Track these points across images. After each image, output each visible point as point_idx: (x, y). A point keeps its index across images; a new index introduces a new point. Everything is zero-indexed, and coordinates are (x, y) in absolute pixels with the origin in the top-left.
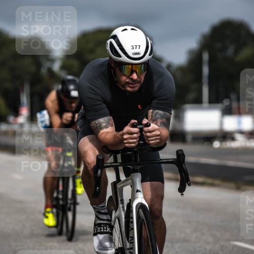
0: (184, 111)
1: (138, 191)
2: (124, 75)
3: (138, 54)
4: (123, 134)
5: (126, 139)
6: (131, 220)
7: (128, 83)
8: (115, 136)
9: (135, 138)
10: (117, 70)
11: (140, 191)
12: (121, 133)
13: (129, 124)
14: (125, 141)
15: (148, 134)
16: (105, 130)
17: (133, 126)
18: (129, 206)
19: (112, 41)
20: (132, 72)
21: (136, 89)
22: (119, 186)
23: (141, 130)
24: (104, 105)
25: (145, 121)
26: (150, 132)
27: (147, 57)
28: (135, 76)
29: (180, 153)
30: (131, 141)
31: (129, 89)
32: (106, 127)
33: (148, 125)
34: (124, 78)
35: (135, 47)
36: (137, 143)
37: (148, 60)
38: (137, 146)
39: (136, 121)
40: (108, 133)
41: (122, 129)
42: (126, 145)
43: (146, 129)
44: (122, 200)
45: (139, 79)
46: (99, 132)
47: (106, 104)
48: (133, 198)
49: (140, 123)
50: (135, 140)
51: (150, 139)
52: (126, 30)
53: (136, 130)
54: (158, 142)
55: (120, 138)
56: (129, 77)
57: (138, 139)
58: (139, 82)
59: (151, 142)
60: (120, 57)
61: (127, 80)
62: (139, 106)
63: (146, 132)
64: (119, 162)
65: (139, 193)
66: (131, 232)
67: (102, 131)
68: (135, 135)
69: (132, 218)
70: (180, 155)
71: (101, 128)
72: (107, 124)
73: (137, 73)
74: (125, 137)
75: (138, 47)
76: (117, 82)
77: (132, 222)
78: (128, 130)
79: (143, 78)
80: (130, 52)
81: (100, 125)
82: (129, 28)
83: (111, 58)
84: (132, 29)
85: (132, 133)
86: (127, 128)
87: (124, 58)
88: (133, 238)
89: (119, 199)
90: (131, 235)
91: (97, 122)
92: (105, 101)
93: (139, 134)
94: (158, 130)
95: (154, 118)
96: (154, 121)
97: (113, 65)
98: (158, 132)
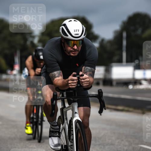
1: (76, 113)
3: (78, 34)
4: (68, 81)
5: (70, 83)
6: (72, 129)
7: (71, 51)
8: (63, 82)
9: (75, 83)
10: (66, 43)
11: (77, 113)
12: (67, 80)
13: (72, 75)
14: (70, 85)
15: (83, 80)
17: (74, 76)
18: (71, 121)
19: (63, 27)
20: (74, 45)
21: (76, 54)
22: (64, 110)
23: (79, 78)
24: (57, 64)
25: (81, 73)
26: (84, 79)
27: (83, 36)
28: (75, 47)
29: (100, 91)
30: (73, 84)
31: (72, 54)
32: (58, 77)
33: (82, 75)
34: (69, 48)
35: (76, 31)
36: (76, 86)
37: (83, 38)
38: (76, 87)
39: (76, 73)
40: (59, 80)
41: (68, 78)
42: (70, 87)
44: (66, 118)
45: (78, 49)
48: (73, 117)
50: (75, 84)
51: (83, 83)
52: (71, 21)
53: (76, 78)
54: (88, 85)
55: (67, 83)
56: (72, 48)
57: (77, 83)
58: (78, 51)
59: (84, 85)
60: (68, 36)
61: (71, 50)
62: (77, 65)
63: (81, 79)
64: (65, 96)
65: (76, 114)
66: (72, 136)
68: (75, 81)
69: (73, 128)
71: (55, 77)
72: (59, 75)
73: (77, 46)
74: (70, 82)
75: (78, 31)
76: (65, 50)
79: (80, 48)
81: (55, 75)
82: (73, 20)
83: (62, 37)
84: (74, 21)
85: (73, 80)
86: (71, 77)
87: (70, 37)
88: (73, 139)
89: (65, 117)
90: (72, 138)
91: (53, 73)
92: (58, 62)
93: (77, 80)
94: (88, 78)
95: (85, 71)
96: (86, 73)
97: (63, 41)
98: (88, 80)
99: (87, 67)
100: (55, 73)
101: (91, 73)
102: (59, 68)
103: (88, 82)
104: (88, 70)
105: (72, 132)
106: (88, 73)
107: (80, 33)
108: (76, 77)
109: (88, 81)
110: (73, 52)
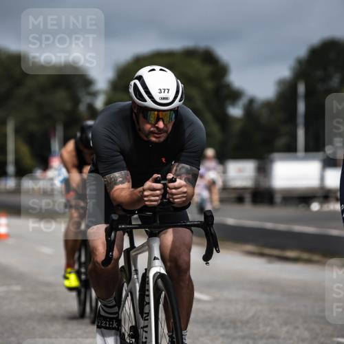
1: (155, 258)
3: (167, 99)
4: (144, 190)
5: (146, 196)
6: (147, 293)
7: (152, 133)
9: (157, 196)
10: (141, 116)
11: (158, 259)
12: (141, 189)
13: (151, 179)
14: (146, 199)
15: (174, 191)
16: (120, 186)
17: (156, 181)
18: (145, 276)
20: (158, 119)
21: (162, 140)
22: (133, 253)
23: (165, 186)
24: (121, 157)
25: (170, 176)
27: (177, 103)
28: (161, 125)
29: (209, 214)
30: (153, 198)
32: (122, 183)
33: (173, 180)
34: (148, 127)
35: (163, 91)
36: (159, 201)
37: (178, 107)
38: (159, 205)
39: (159, 176)
40: (123, 189)
42: (147, 203)
43: (171, 185)
44: (136, 271)
45: (165, 129)
46: (113, 188)
47: (123, 156)
48: (150, 267)
50: (157, 198)
51: (175, 197)
52: (154, 70)
53: (159, 186)
54: (184, 201)
55: (140, 195)
56: (154, 126)
57: (161, 197)
58: (166, 132)
59: (176, 200)
60: (145, 101)
61: (152, 129)
62: (163, 160)
63: (171, 189)
65: (156, 261)
66: (146, 307)
67: (117, 187)
68: (158, 192)
69: (148, 290)
70: (209, 216)
71: (116, 184)
72: (124, 179)
74: (146, 193)
75: (166, 91)
76: (140, 130)
77: (149, 296)
79: (170, 127)
80: (157, 97)
81: (115, 180)
82: (157, 68)
83: (134, 102)
84: (161, 70)
85: (154, 190)
86: (148, 184)
87: (149, 103)
88: (149, 314)
89: (133, 269)
90: (146, 311)
91: (112, 175)
93: (163, 191)
94: (185, 186)
95: (178, 173)
97: (135, 111)
98: (185, 189)
100: (117, 174)
101: (190, 176)
102: (125, 166)
103: (185, 195)
104: (183, 170)
105: (146, 298)
106: (184, 176)
107: (171, 96)
108: (159, 183)
109: (185, 193)
110: (156, 135)
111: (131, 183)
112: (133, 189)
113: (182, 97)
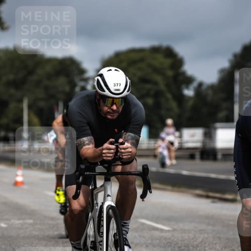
0: (215, 129)
1: (108, 196)
2: (106, 106)
3: (119, 90)
4: (103, 149)
5: (104, 153)
6: (102, 219)
7: (109, 112)
9: (112, 153)
10: (101, 101)
11: (110, 196)
12: (101, 148)
13: (108, 142)
14: (104, 155)
15: (123, 151)
16: (87, 147)
17: (111, 143)
18: (102, 207)
19: (99, 78)
21: (115, 117)
22: (95, 192)
23: (117, 147)
24: (88, 127)
25: (121, 140)
26: (124, 149)
27: (125, 93)
28: (114, 107)
29: (145, 167)
30: (109, 155)
31: (109, 117)
32: (88, 144)
33: (123, 143)
34: (106, 109)
35: (116, 85)
36: (113, 157)
37: (126, 96)
38: (112, 160)
39: (114, 140)
40: (89, 148)
42: (104, 158)
43: (121, 146)
44: (97, 204)
45: (117, 110)
46: (82, 147)
47: (89, 126)
48: (105, 200)
49: (117, 141)
50: (111, 155)
51: (123, 154)
52: (111, 70)
53: (113, 147)
54: (129, 158)
56: (110, 108)
57: (114, 154)
58: (118, 112)
59: (124, 157)
60: (104, 91)
61: (109, 110)
62: (116, 130)
63: (121, 149)
64: (96, 171)
65: (109, 197)
66: (101, 228)
67: (85, 147)
68: (112, 151)
69: (103, 217)
70: (145, 168)
71: (84, 145)
72: (89, 142)
73: (116, 105)
74: (104, 151)
75: (119, 85)
76: (100, 110)
77: (103, 221)
78: (107, 147)
79: (121, 109)
80: (112, 89)
81: (84, 143)
82: (113, 69)
84: (116, 70)
85: (110, 149)
86: (106, 145)
87: (107, 93)
88: (103, 233)
89: (95, 202)
90: (101, 231)
91: (82, 139)
92: (89, 124)
93: (115, 150)
94: (131, 148)
95: (126, 139)
96: (127, 141)
97: (98, 97)
98: (130, 150)
99: (130, 133)
100: (85, 139)
101: (134, 141)
102: (90, 133)
103: (130, 154)
104: (130, 137)
105: (102, 222)
106: (130, 141)
107: (122, 88)
108: (113, 145)
109: (130, 152)
111: (94, 145)
112: (95, 149)
113: (129, 89)
